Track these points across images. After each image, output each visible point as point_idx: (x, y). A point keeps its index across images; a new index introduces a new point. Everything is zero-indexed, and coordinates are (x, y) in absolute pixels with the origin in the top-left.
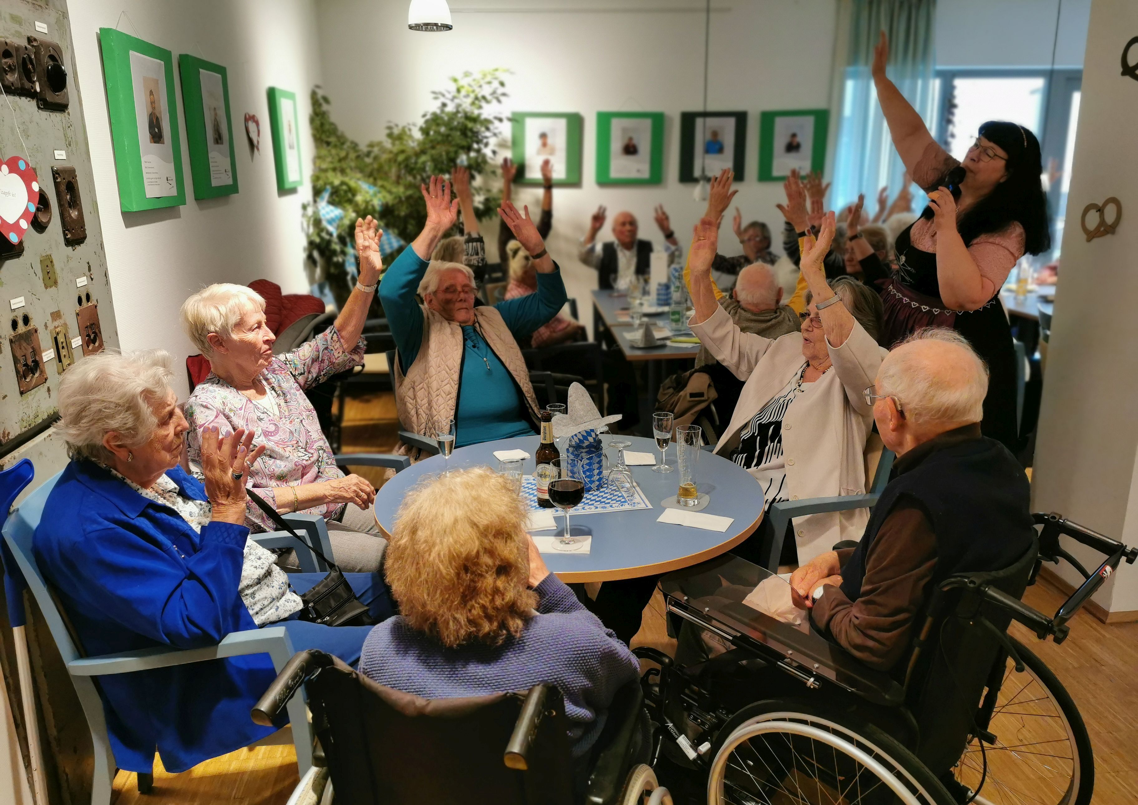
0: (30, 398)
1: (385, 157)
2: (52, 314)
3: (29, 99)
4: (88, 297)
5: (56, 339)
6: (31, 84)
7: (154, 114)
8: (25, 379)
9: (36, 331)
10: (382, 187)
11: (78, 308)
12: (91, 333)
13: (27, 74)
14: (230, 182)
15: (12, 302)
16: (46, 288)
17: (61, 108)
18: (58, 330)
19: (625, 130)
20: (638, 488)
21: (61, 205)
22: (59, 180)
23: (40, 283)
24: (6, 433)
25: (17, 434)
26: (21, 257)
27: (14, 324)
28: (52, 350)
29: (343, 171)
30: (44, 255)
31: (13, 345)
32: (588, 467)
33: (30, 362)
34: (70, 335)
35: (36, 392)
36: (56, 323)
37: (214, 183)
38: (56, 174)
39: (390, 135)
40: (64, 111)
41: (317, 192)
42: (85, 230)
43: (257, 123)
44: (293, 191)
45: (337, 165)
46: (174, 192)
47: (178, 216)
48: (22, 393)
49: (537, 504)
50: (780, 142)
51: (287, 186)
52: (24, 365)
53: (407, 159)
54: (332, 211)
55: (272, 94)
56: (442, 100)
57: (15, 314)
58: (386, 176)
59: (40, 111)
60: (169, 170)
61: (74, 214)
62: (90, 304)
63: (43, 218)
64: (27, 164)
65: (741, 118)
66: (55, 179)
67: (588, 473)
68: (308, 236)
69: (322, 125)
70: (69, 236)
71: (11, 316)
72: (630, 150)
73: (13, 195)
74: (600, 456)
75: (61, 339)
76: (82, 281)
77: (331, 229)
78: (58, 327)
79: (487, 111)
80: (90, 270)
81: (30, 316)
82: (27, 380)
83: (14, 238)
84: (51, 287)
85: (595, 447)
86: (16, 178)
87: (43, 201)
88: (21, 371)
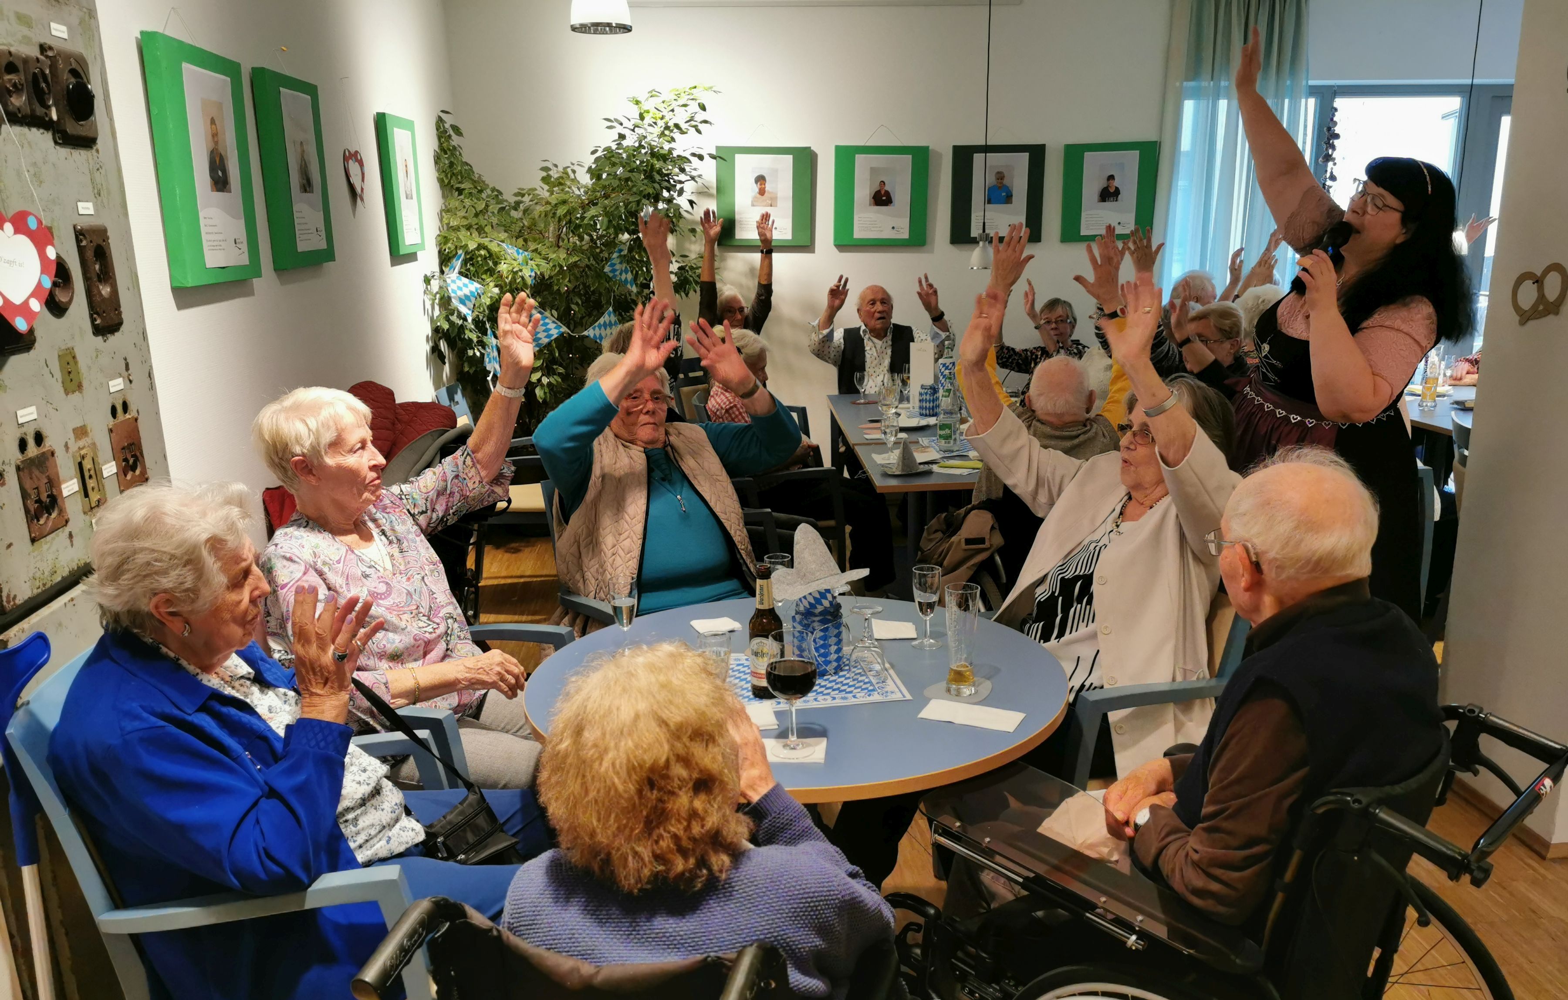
0: (45, 547)
1: (539, 209)
2: (75, 430)
3: (42, 131)
4: (125, 407)
5: (80, 464)
6: (44, 110)
7: (217, 149)
8: (38, 521)
9: (53, 454)
10: (536, 250)
11: (111, 422)
12: (129, 457)
13: (39, 96)
14: (323, 245)
15: (20, 413)
16: (67, 394)
17: (87, 142)
18: (83, 452)
19: (874, 171)
20: (892, 672)
21: (86, 278)
22: (84, 243)
23: (58, 388)
24: (12, 596)
25: (26, 598)
26: (32, 352)
27: (23, 445)
28: (75, 480)
29: (480, 230)
30: (63, 347)
31: (21, 473)
32: (822, 642)
33: (44, 497)
34: (100, 460)
35: (53, 539)
36: (81, 443)
37: (302, 247)
38: (79, 234)
39: (546, 180)
40: (91, 148)
41: (445, 260)
42: (120, 313)
43: (361, 163)
44: (411, 257)
45: (474, 221)
46: (245, 260)
47: (250, 293)
48: (33, 540)
49: (750, 694)
50: (1091, 189)
51: (403, 251)
52: (36, 502)
53: (569, 213)
54: (465, 285)
55: (381, 122)
56: (620, 129)
57: (23, 430)
58: (541, 237)
59: (57, 147)
60: (239, 229)
61: (105, 290)
62: (128, 416)
63: (61, 297)
64: (40, 222)
65: (1037, 154)
66: (78, 241)
67: (822, 651)
68: (432, 320)
69: (451, 164)
70: (98, 322)
71: (17, 434)
72: (882, 198)
73: (20, 265)
74: (838, 626)
75: (87, 465)
76: (117, 385)
77: (464, 310)
78: (83, 448)
79: (682, 146)
80: (127, 368)
81: (45, 432)
82: (42, 522)
83: (21, 324)
84: (73, 392)
85: (831, 614)
86: (24, 241)
87: (61, 273)
88: (32, 510)
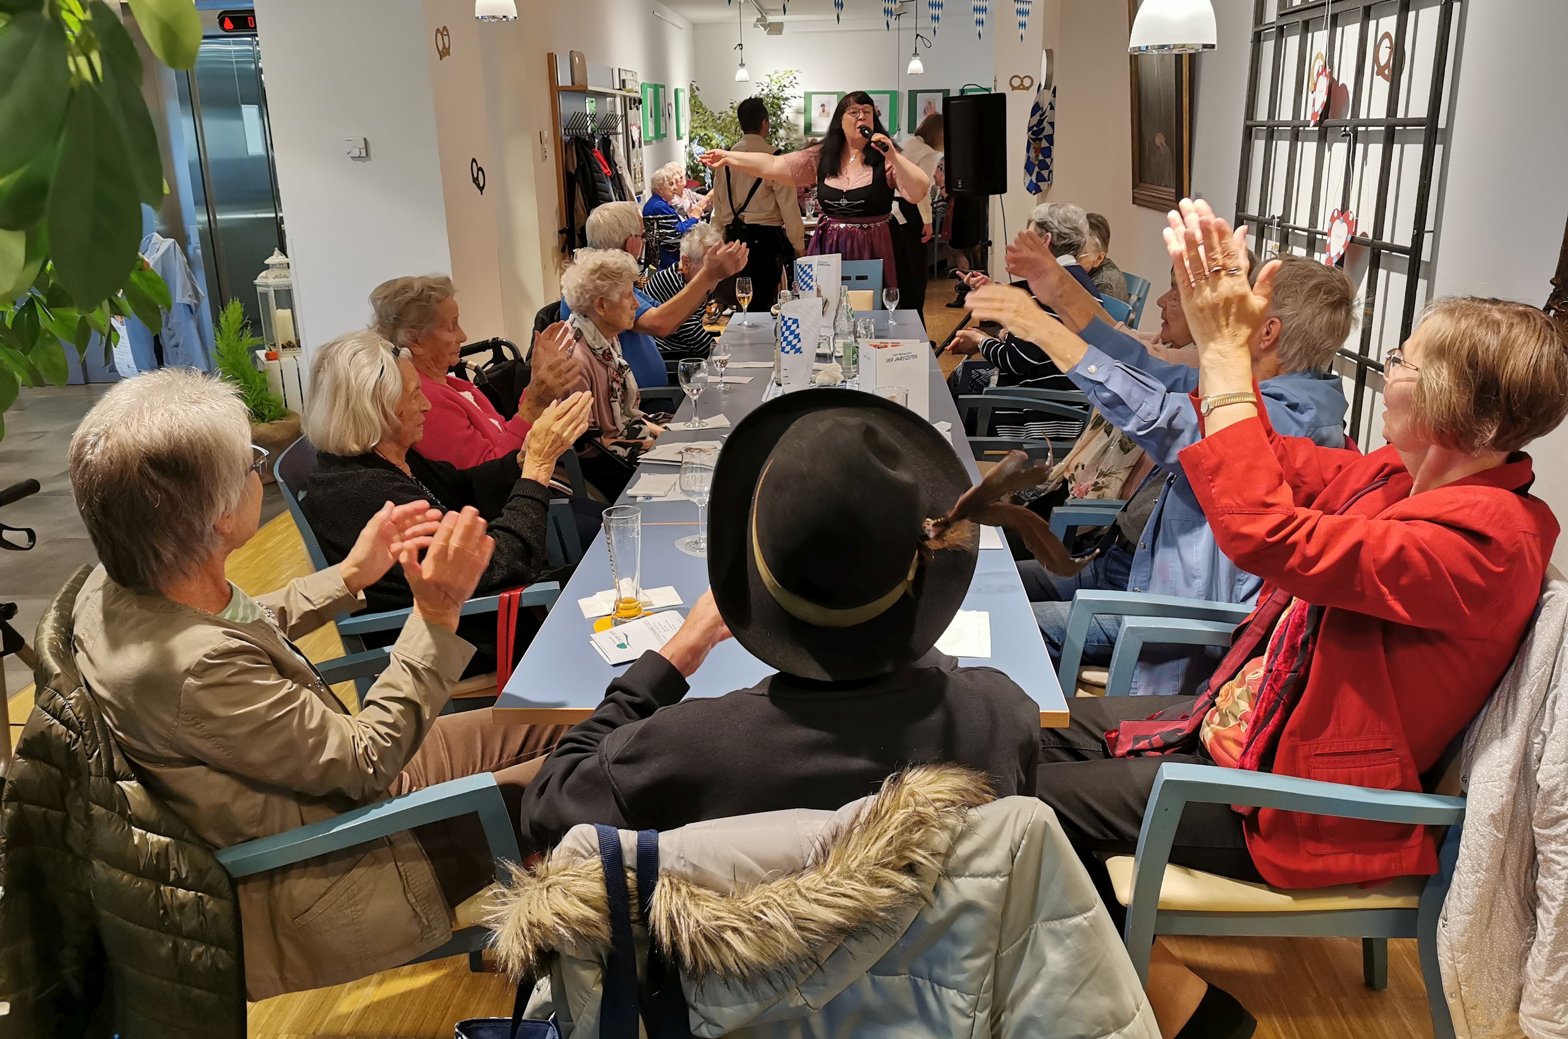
1: (729, 119)
29: (705, 128)
41: (691, 140)
44: (682, 137)
45: (702, 124)
51: (680, 135)
56: (762, 87)
69: (694, 101)
79: (787, 93)
